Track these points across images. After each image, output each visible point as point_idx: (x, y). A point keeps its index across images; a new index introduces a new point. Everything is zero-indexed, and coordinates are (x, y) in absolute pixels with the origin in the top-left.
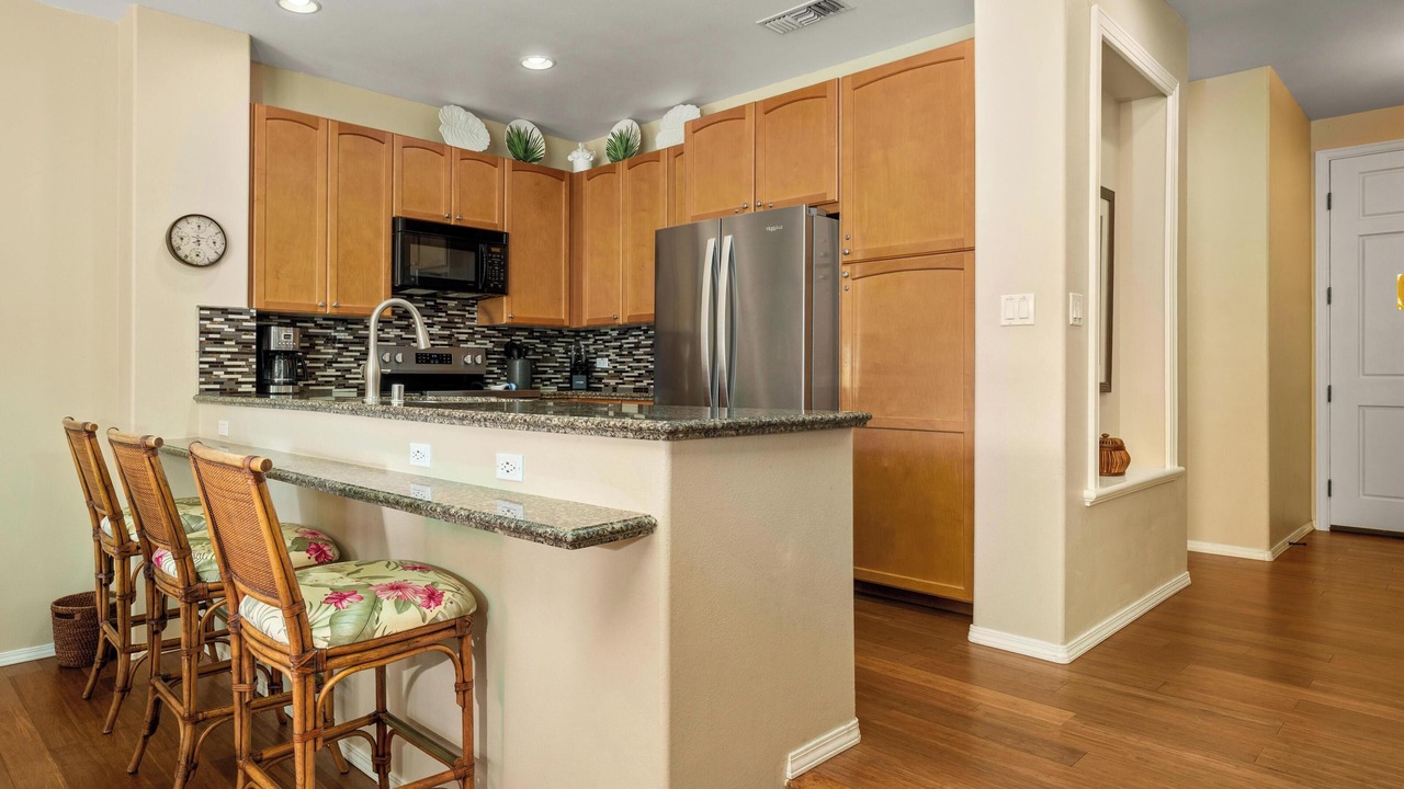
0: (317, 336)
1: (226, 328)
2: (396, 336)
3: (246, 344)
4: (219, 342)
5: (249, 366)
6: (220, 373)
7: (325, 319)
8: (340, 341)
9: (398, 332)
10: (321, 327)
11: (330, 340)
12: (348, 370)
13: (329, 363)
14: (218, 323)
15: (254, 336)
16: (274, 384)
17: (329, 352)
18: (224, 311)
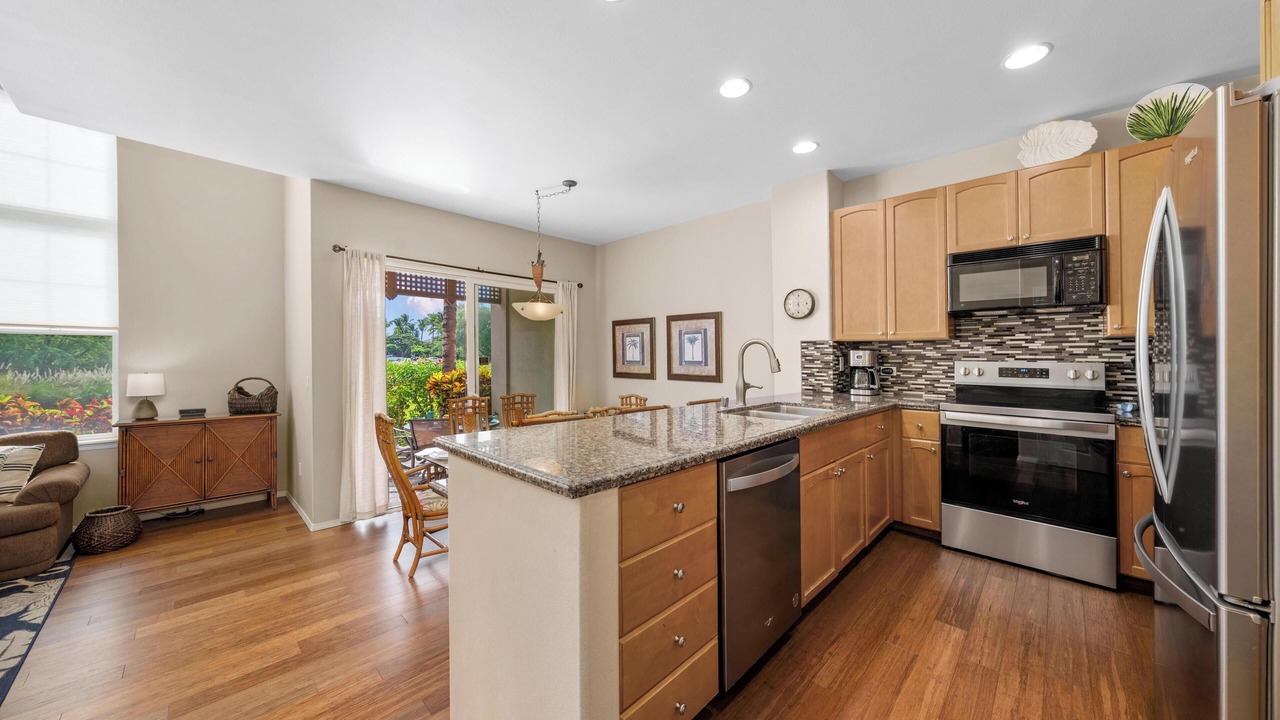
0: (910, 355)
1: (815, 353)
2: (987, 353)
3: (827, 363)
4: (812, 361)
5: (829, 376)
6: (812, 380)
7: (914, 342)
8: (929, 358)
9: (989, 349)
10: (912, 347)
11: (920, 358)
12: (938, 381)
13: (919, 375)
14: (811, 351)
15: (831, 358)
16: (854, 388)
17: (918, 366)
18: (814, 343)
